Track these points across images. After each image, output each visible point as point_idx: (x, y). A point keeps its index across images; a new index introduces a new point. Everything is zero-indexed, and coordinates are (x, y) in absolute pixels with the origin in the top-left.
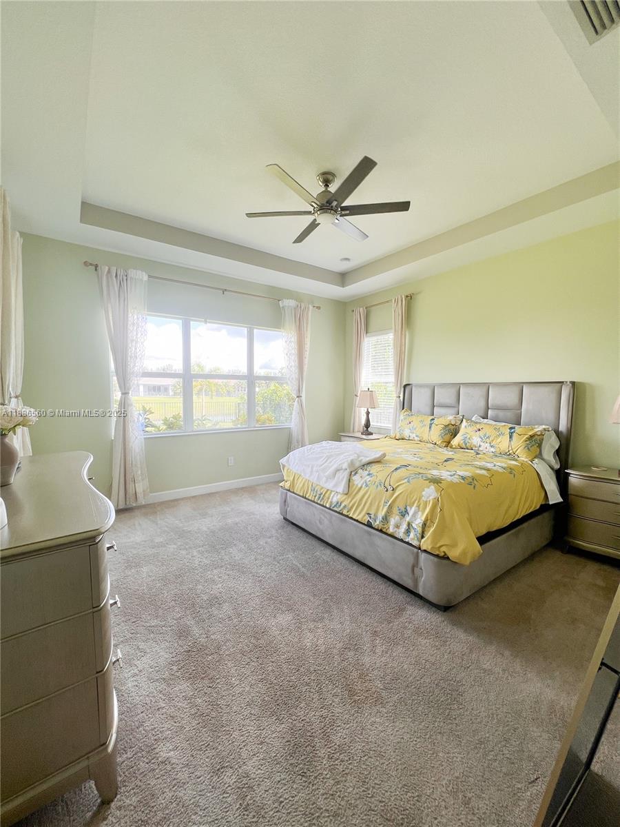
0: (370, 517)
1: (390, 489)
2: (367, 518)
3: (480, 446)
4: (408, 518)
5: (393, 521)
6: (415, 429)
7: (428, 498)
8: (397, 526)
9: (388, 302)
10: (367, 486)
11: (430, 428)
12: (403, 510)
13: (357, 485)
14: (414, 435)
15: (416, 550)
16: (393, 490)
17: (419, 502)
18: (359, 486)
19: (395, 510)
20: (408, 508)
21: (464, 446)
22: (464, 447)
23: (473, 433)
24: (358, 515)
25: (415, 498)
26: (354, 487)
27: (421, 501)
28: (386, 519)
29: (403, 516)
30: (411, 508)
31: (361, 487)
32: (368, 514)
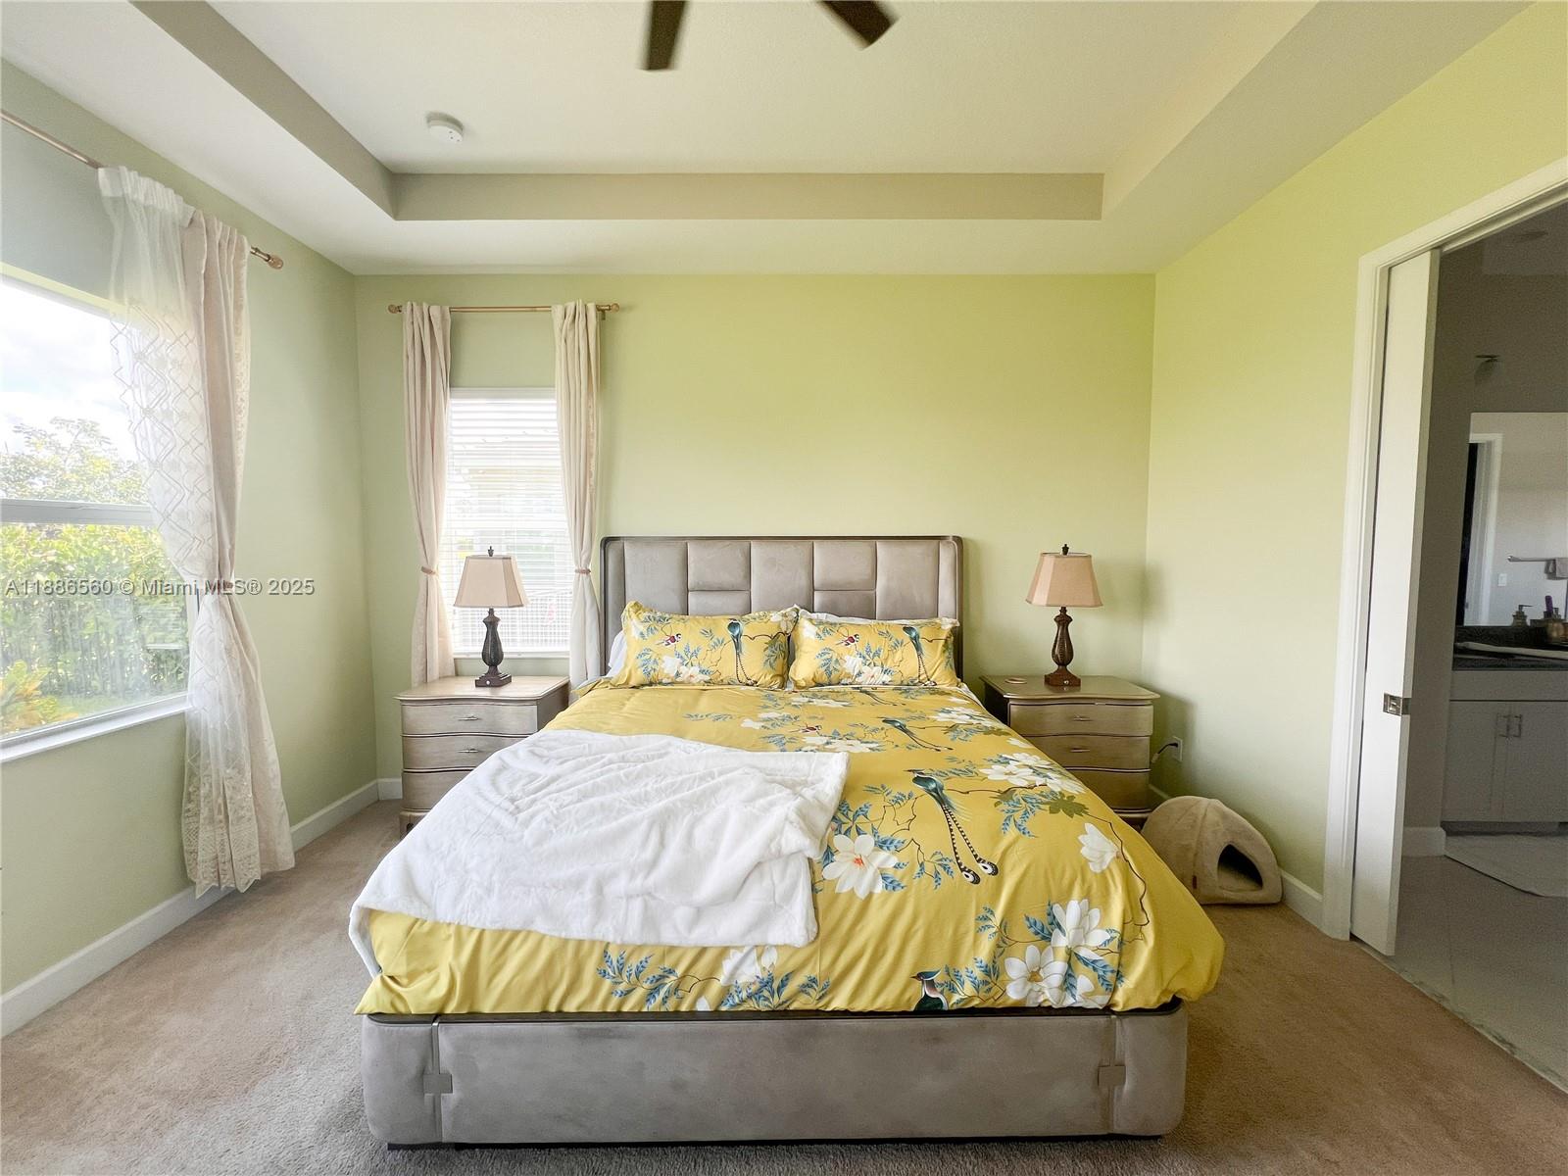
0: (932, 985)
1: (983, 871)
2: (920, 990)
3: (859, 674)
4: (1062, 942)
5: (1015, 968)
6: (695, 653)
7: (1102, 862)
8: (1033, 976)
9: (533, 309)
10: (891, 884)
11: (738, 647)
12: (1046, 921)
13: (852, 892)
14: (695, 670)
15: (1102, 1020)
16: (995, 871)
17: (1083, 880)
18: (862, 893)
19: (1021, 931)
20: (1057, 910)
21: (825, 679)
22: (826, 682)
23: (842, 648)
24: (878, 994)
25: (1068, 875)
26: (841, 903)
27: (1089, 876)
28: (993, 971)
29: (1047, 938)
30: (1064, 908)
31: (871, 895)
32: (920, 976)
